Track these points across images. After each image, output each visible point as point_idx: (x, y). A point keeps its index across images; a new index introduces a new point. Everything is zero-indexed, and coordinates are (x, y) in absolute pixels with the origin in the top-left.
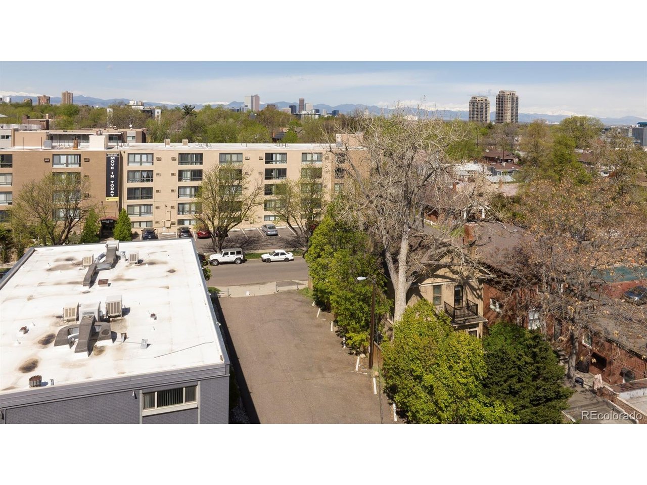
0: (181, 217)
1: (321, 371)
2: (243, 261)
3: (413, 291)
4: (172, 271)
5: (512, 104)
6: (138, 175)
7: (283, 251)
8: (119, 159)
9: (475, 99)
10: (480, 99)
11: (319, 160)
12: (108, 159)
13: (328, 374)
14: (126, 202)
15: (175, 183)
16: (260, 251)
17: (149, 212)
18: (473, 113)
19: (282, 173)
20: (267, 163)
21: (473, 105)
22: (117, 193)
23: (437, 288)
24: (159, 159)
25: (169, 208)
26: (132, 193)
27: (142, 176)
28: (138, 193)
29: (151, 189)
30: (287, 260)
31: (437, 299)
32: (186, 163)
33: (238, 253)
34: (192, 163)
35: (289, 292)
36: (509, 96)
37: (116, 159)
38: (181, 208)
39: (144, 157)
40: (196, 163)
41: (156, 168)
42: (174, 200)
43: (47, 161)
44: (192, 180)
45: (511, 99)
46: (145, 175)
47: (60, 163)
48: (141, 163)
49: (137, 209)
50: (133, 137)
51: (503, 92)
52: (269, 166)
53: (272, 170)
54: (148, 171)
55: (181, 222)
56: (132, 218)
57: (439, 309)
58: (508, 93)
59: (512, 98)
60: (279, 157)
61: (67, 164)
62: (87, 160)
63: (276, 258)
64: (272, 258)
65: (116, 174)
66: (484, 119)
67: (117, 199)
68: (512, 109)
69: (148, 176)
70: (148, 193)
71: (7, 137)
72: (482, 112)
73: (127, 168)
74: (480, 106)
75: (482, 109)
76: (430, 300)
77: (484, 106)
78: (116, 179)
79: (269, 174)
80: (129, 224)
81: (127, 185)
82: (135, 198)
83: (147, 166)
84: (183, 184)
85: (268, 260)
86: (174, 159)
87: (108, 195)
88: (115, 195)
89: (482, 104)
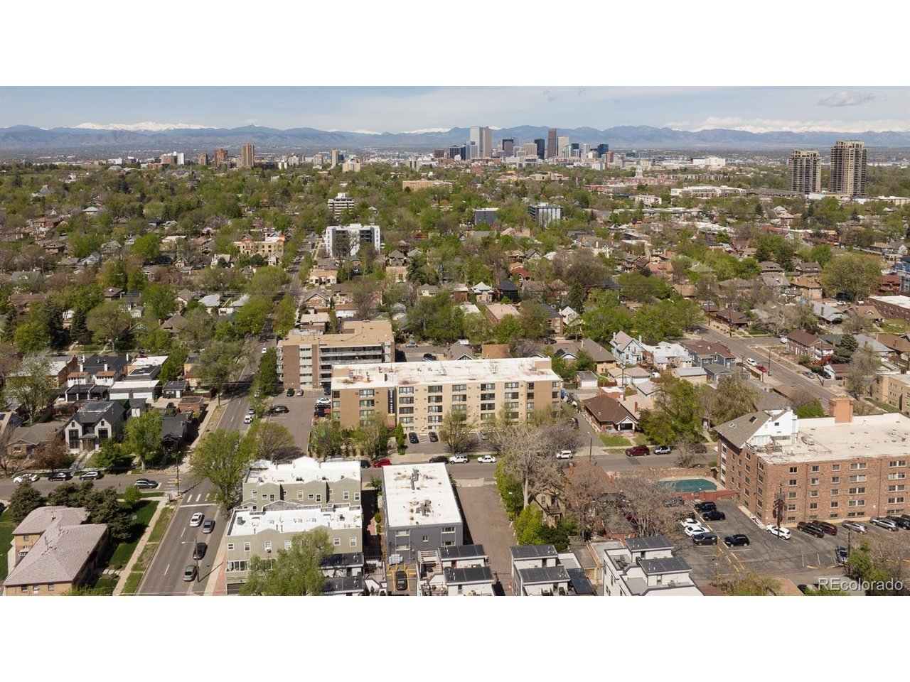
0: (430, 424)
1: (496, 526)
2: (467, 462)
3: (532, 498)
4: (440, 483)
5: (857, 160)
6: (405, 399)
7: (490, 457)
8: (395, 392)
9: (798, 154)
10: (805, 153)
11: (517, 387)
12: (389, 391)
13: (498, 527)
14: (399, 416)
15: (427, 404)
16: (478, 454)
17: (411, 421)
18: (795, 174)
19: (492, 396)
20: (482, 390)
21: (796, 163)
22: (394, 411)
23: (543, 498)
24: (417, 390)
25: (423, 420)
26: (402, 410)
27: (407, 400)
28: (405, 410)
29: (413, 408)
30: (492, 462)
31: (543, 502)
32: (433, 391)
33: (465, 457)
34: (436, 392)
35: (490, 486)
36: (850, 149)
37: (393, 391)
38: (430, 419)
39: (408, 389)
40: (439, 391)
41: (415, 395)
42: (426, 414)
43: (357, 394)
44: (436, 402)
45: (854, 153)
46: (409, 399)
47: (363, 395)
48: (407, 392)
49: (405, 420)
50: (389, 346)
51: (842, 143)
52: (484, 392)
53: (485, 394)
54: (411, 398)
55: (430, 427)
56: (403, 425)
57: (544, 506)
58: (850, 144)
59: (857, 152)
60: (490, 386)
61: (367, 395)
62: (377, 393)
63: (486, 461)
64: (483, 460)
65: (393, 400)
66: (811, 182)
67: (394, 414)
68: (856, 168)
69: (411, 400)
70: (411, 410)
71: (309, 349)
72: (807, 173)
73: (399, 396)
74: (804, 164)
75: (808, 168)
76: (540, 502)
77: (812, 163)
78: (393, 403)
79: (483, 397)
80: (401, 429)
81: (399, 406)
82: (404, 413)
83: (410, 395)
84: (431, 404)
85: (481, 462)
86: (425, 390)
87: (389, 412)
88: (393, 412)
89: (807, 161)
